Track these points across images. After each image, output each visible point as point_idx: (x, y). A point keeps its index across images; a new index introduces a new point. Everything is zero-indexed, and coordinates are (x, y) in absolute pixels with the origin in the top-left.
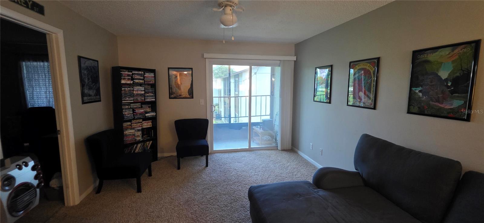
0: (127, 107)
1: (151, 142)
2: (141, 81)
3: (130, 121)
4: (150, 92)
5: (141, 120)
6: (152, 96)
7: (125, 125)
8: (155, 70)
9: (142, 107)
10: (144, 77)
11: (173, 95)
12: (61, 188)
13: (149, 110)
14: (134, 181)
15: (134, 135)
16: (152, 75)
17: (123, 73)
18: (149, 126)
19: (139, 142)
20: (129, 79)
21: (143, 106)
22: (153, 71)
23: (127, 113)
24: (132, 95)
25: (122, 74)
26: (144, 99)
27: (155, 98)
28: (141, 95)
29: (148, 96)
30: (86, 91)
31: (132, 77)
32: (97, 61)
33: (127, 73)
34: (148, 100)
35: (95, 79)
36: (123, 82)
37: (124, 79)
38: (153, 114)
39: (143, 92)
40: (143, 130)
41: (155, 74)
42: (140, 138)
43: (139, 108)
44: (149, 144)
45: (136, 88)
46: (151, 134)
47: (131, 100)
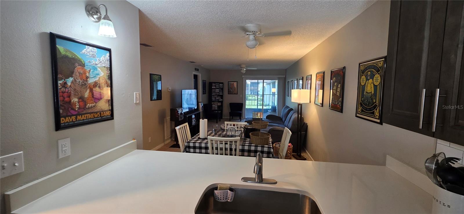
0: (213, 97)
1: (221, 110)
2: (218, 87)
3: (214, 102)
4: (221, 91)
5: (217, 102)
7: (212, 103)
10: (220, 86)
11: (229, 93)
13: (220, 98)
14: (216, 120)
15: (215, 107)
16: (222, 85)
18: (220, 105)
19: (216, 110)
21: (218, 97)
22: (222, 83)
23: (213, 99)
24: (215, 92)
25: (212, 84)
27: (223, 94)
28: (218, 92)
30: (204, 91)
31: (215, 86)
32: (206, 81)
33: (214, 84)
34: (220, 94)
35: (205, 87)
36: (213, 87)
37: (213, 86)
38: (222, 100)
40: (218, 106)
45: (216, 90)
46: (221, 108)
47: (215, 94)
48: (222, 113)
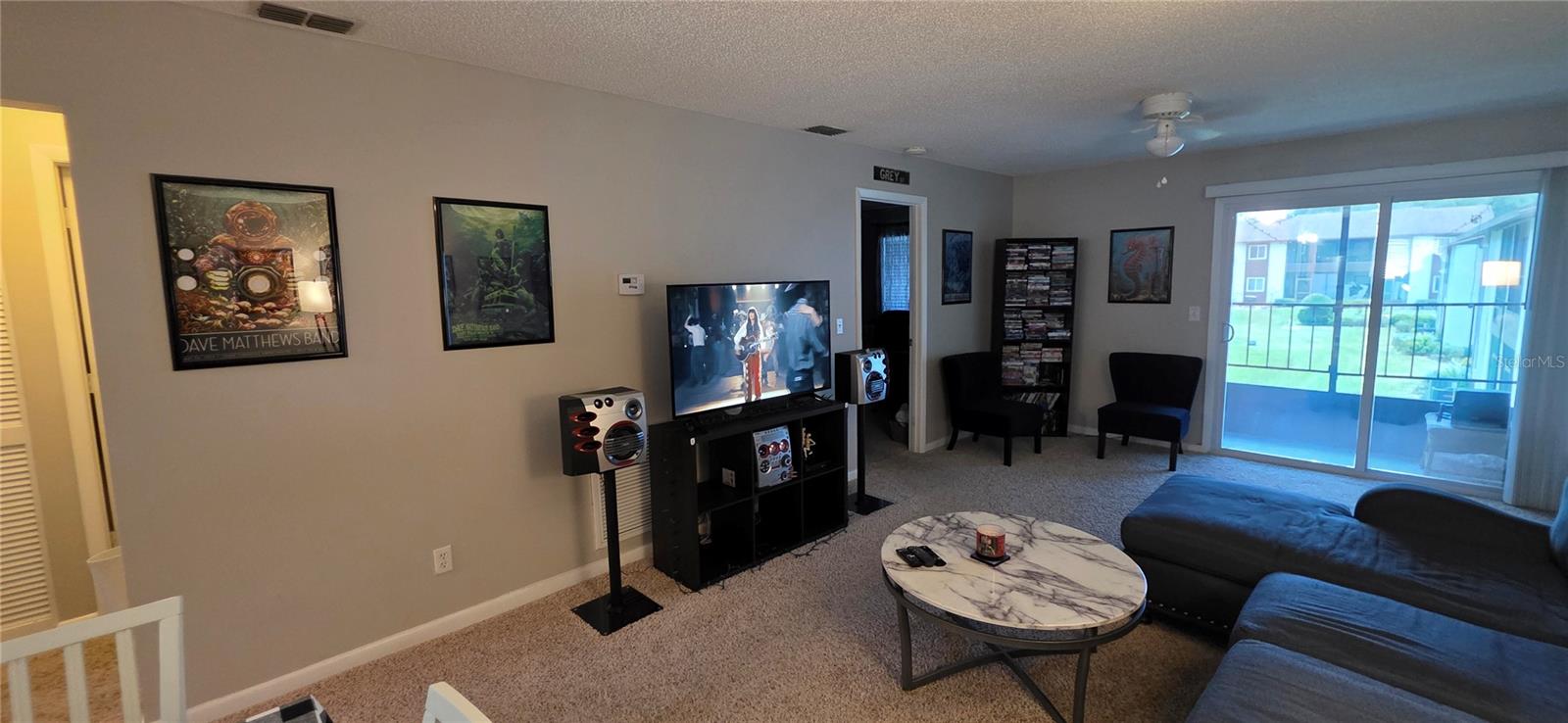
0: (1014, 316)
1: (1058, 395)
2: (1044, 264)
3: (1017, 343)
4: (1062, 287)
5: (1040, 345)
6: (1067, 296)
7: (1007, 350)
8: (1077, 239)
9: (1043, 318)
10: (1051, 256)
11: (1119, 294)
12: (907, 425)
13: (1056, 325)
15: (1021, 371)
16: (1070, 250)
17: (1010, 250)
18: (1056, 360)
19: (1029, 389)
20: (1020, 262)
21: (1046, 315)
22: (1072, 242)
23: (1013, 327)
24: (1024, 293)
25: (1009, 252)
26: (1046, 301)
27: (1073, 301)
28: (1042, 292)
29: (1056, 296)
30: (949, 285)
31: (1027, 257)
32: (971, 233)
33: (1017, 249)
34: (1056, 304)
35: (965, 265)
36: (1010, 267)
37: (1012, 261)
38: (1066, 334)
39: (1048, 287)
40: (1042, 366)
41: (1076, 249)
42: (1031, 381)
43: (1039, 318)
44: (1052, 399)
45: (1033, 279)
46: (1059, 377)
47: (1022, 303)
48: (1063, 406)
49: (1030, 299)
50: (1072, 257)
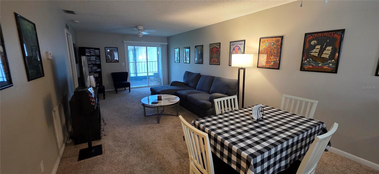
2: (94, 54)
4: (98, 59)
5: (94, 73)
6: (99, 61)
10: (95, 52)
13: (97, 68)
16: (98, 51)
17: (86, 50)
18: (97, 76)
20: (89, 53)
21: (94, 66)
22: (99, 49)
24: (90, 61)
26: (95, 62)
28: (94, 60)
29: (97, 61)
31: (90, 52)
33: (88, 50)
34: (97, 63)
37: (87, 53)
38: (100, 70)
45: (92, 57)
47: (90, 63)
49: (92, 62)
50: (99, 52)
